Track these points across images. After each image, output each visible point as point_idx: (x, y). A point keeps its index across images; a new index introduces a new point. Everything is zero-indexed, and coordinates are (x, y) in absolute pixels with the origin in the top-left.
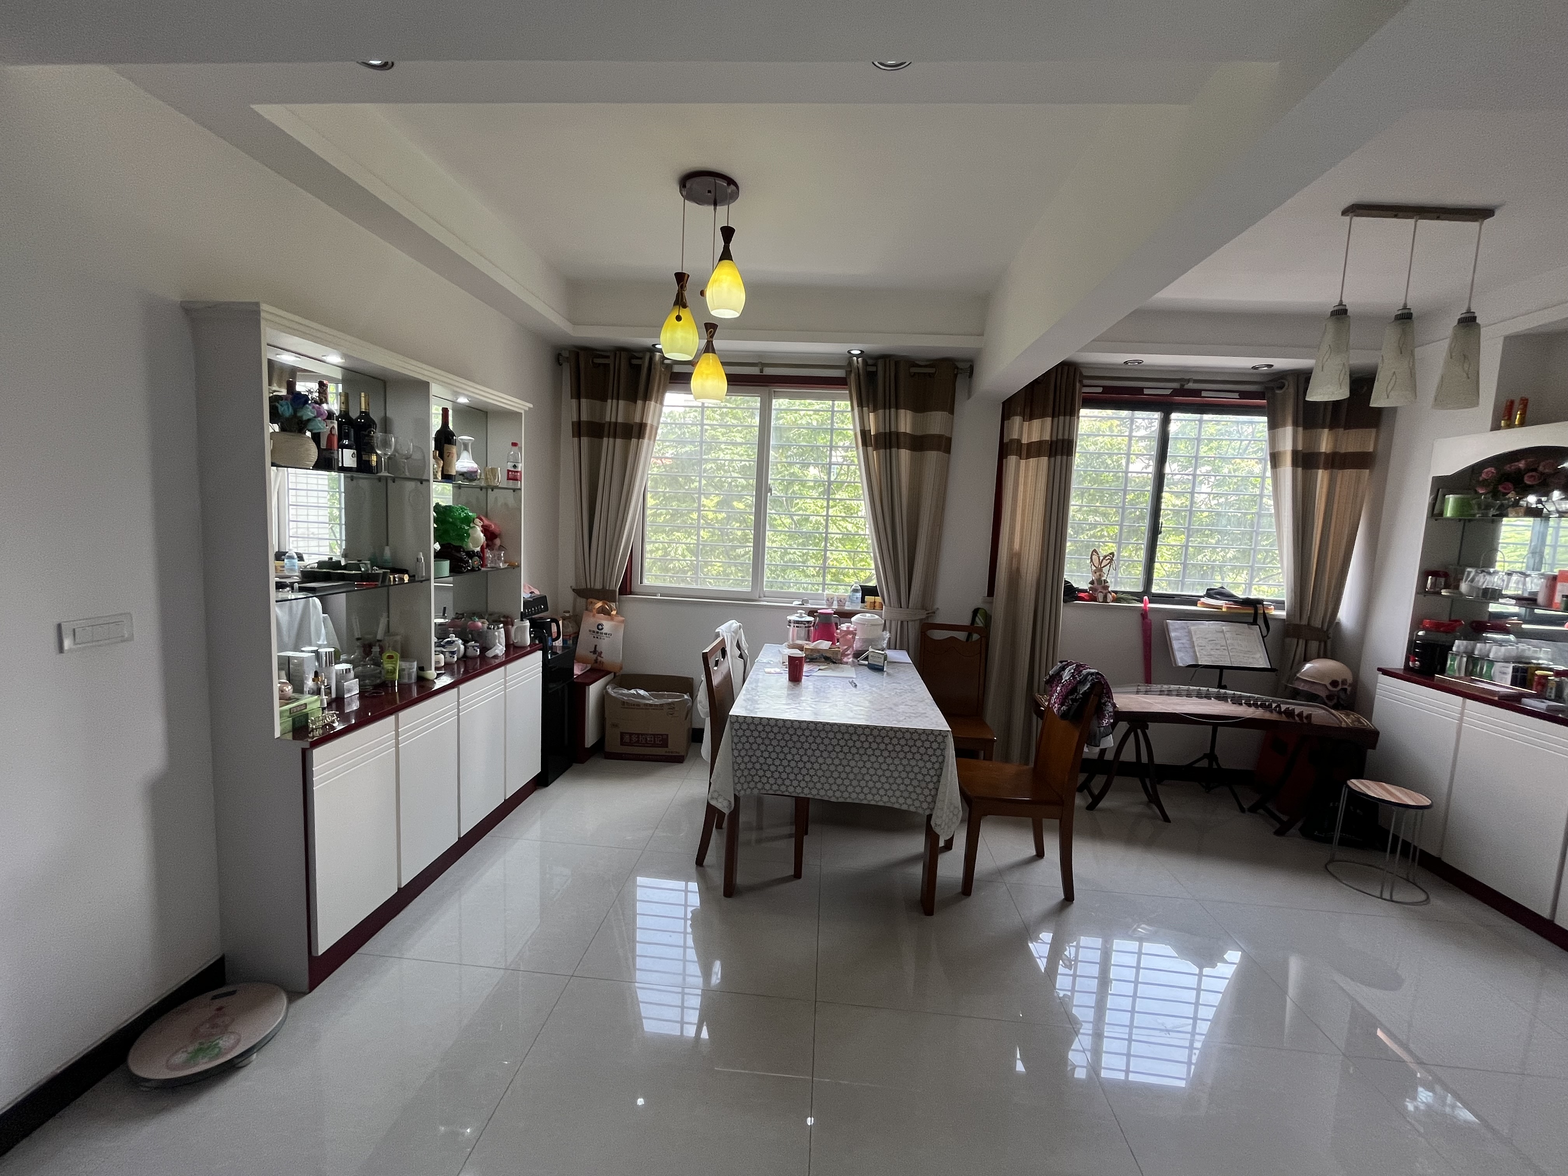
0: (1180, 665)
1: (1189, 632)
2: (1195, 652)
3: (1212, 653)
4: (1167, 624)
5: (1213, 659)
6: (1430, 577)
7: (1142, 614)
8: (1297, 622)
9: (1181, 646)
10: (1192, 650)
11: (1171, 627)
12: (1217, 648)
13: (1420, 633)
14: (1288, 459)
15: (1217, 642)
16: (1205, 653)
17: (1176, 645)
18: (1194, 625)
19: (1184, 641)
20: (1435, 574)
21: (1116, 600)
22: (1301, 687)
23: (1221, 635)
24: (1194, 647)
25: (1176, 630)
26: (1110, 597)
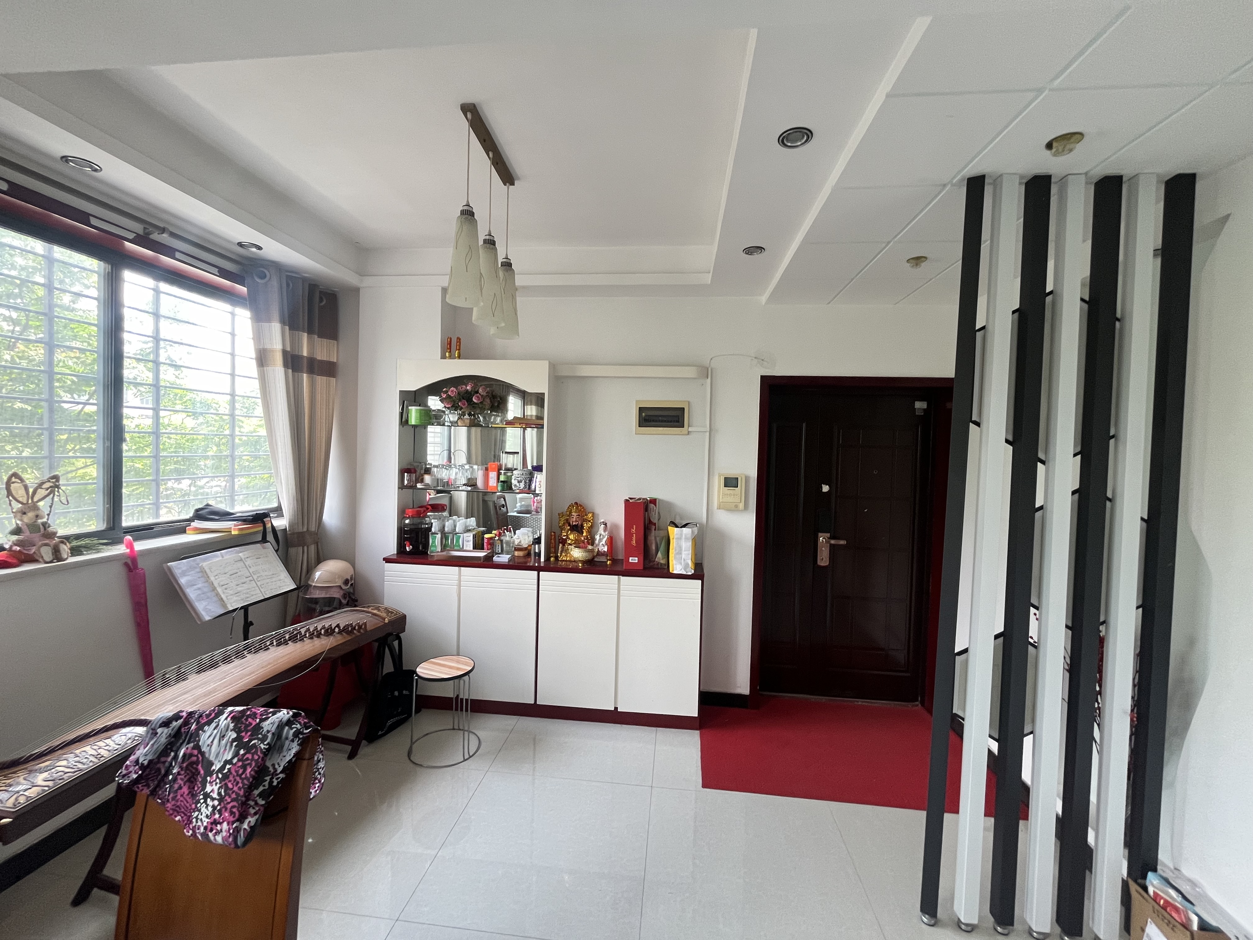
0: (207, 618)
1: (203, 572)
2: (218, 595)
3: (239, 589)
4: (169, 569)
5: (243, 596)
6: (406, 474)
7: (126, 564)
8: (300, 530)
9: (199, 592)
10: (213, 594)
11: (177, 572)
12: (243, 581)
13: (407, 521)
14: (279, 359)
15: (239, 574)
16: (231, 592)
17: (192, 594)
18: (204, 560)
19: (199, 586)
20: (409, 471)
21: (75, 551)
22: (317, 594)
23: (240, 564)
24: (214, 589)
25: (184, 574)
26: (65, 549)
